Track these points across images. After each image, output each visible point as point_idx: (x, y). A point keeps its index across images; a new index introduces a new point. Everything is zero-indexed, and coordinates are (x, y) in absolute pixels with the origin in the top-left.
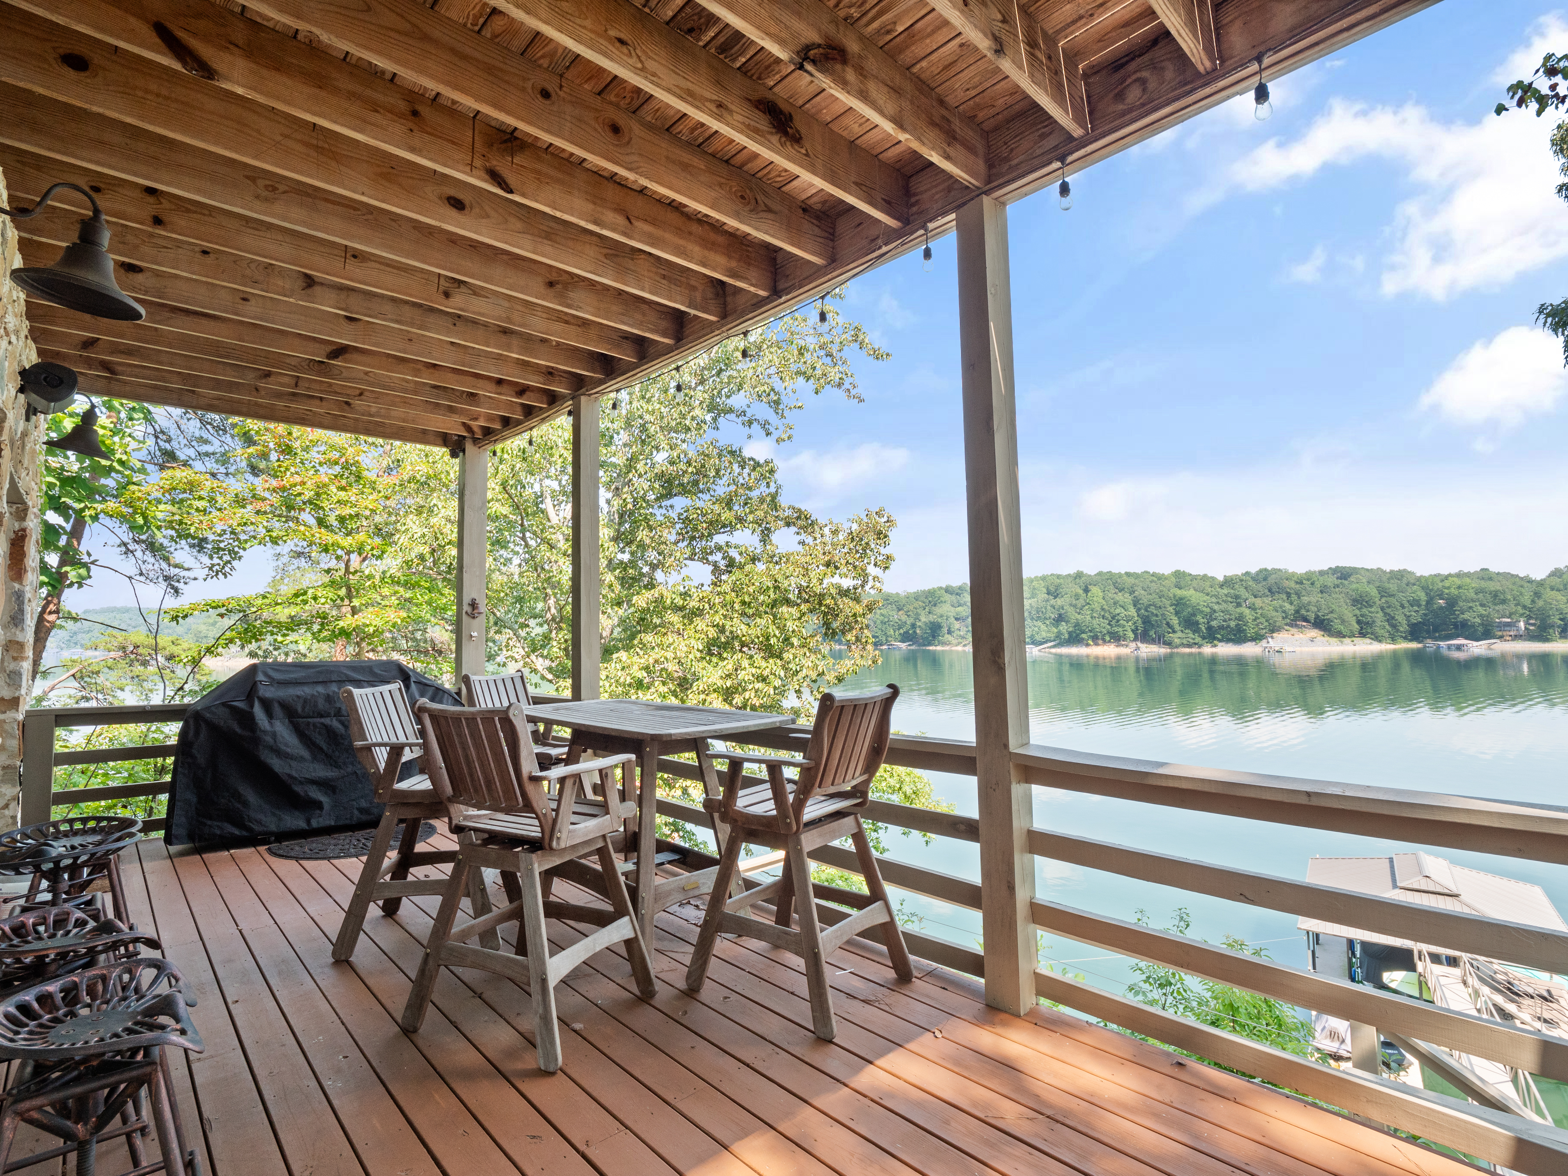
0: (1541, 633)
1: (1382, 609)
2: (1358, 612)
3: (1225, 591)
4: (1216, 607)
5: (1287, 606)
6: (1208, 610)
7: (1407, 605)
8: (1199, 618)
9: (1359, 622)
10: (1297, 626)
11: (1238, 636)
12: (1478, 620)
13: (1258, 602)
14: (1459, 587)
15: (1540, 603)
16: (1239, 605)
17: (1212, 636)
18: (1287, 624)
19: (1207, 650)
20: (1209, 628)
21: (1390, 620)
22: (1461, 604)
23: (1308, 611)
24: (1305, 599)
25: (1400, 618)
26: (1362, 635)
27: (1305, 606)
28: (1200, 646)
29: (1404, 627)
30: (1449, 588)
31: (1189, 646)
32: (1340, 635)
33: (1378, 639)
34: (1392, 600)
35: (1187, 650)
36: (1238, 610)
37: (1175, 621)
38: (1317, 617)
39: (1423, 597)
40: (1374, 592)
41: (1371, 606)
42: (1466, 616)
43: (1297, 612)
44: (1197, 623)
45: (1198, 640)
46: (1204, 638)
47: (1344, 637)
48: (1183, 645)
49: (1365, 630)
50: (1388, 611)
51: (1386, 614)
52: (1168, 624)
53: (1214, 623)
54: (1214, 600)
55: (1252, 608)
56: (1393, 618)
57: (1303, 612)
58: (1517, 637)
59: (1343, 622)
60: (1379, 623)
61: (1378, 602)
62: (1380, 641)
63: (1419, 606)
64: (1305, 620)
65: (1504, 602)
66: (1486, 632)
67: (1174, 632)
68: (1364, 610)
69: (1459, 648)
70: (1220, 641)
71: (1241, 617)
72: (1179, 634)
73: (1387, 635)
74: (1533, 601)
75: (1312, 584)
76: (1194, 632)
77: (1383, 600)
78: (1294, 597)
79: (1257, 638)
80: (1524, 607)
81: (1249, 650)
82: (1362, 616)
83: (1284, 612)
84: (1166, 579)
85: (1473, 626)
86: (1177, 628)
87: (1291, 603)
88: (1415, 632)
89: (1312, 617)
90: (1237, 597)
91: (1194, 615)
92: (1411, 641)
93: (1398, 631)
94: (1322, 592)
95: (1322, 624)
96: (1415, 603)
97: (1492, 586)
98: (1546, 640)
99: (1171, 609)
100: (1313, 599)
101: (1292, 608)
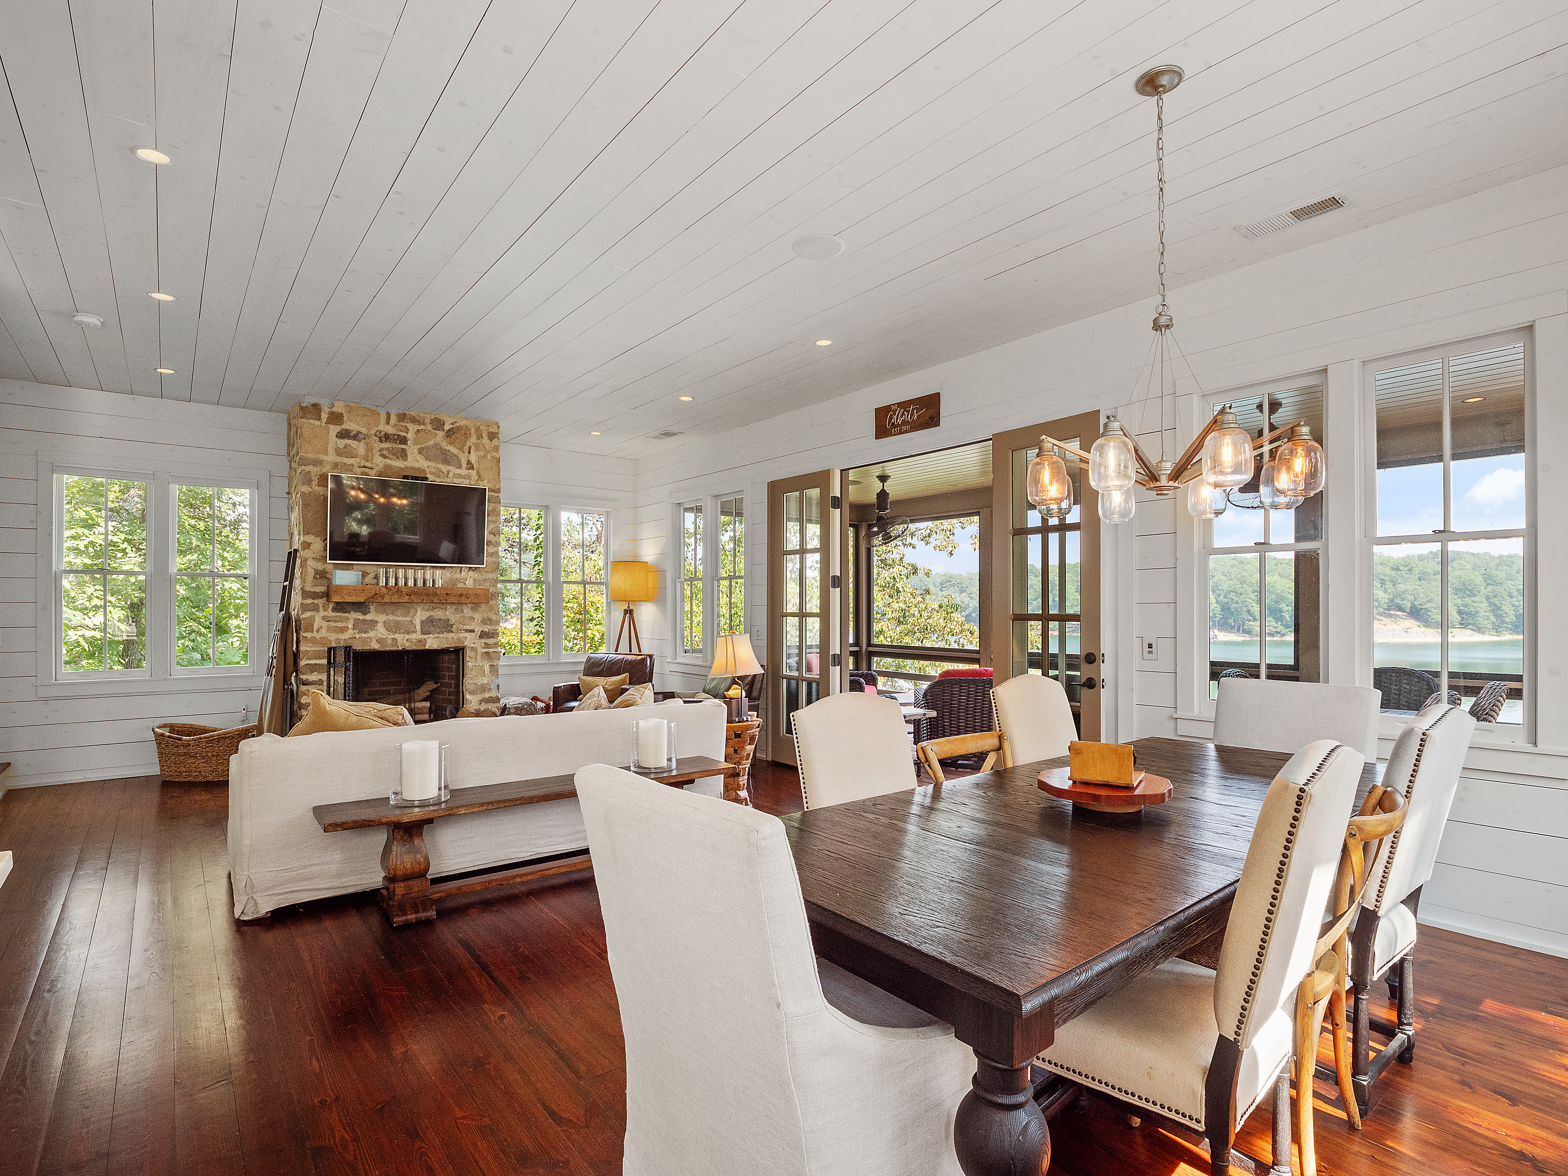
1: (1487, 598)
2: (1459, 601)
5: (1380, 594)
8: (1282, 605)
9: (1460, 612)
10: (1390, 616)
21: (1496, 610)
23: (1403, 600)
24: (1401, 587)
25: (1511, 609)
26: (1463, 626)
27: (1399, 595)
28: (1283, 635)
29: (1512, 619)
33: (1479, 630)
34: (1498, 588)
37: (1256, 609)
38: (1413, 606)
40: (1479, 579)
41: (1475, 596)
43: (1391, 600)
44: (1281, 611)
45: (1280, 628)
46: (1288, 627)
49: (1466, 620)
50: (1495, 600)
51: (1491, 604)
52: (1248, 611)
56: (1499, 608)
57: (1398, 601)
60: (1482, 614)
61: (1483, 591)
62: (1483, 634)
64: (1400, 609)
67: (1256, 620)
68: (1468, 600)
73: (1490, 626)
75: (1410, 570)
76: (1277, 620)
77: (1489, 589)
78: (1387, 584)
82: (1465, 605)
83: (1376, 600)
84: (1248, 563)
86: (1258, 615)
87: (1385, 591)
89: (1407, 605)
91: (1277, 602)
93: (1503, 622)
94: (1420, 579)
95: (1418, 614)
99: (1253, 596)
100: (1410, 587)
101: (1387, 596)
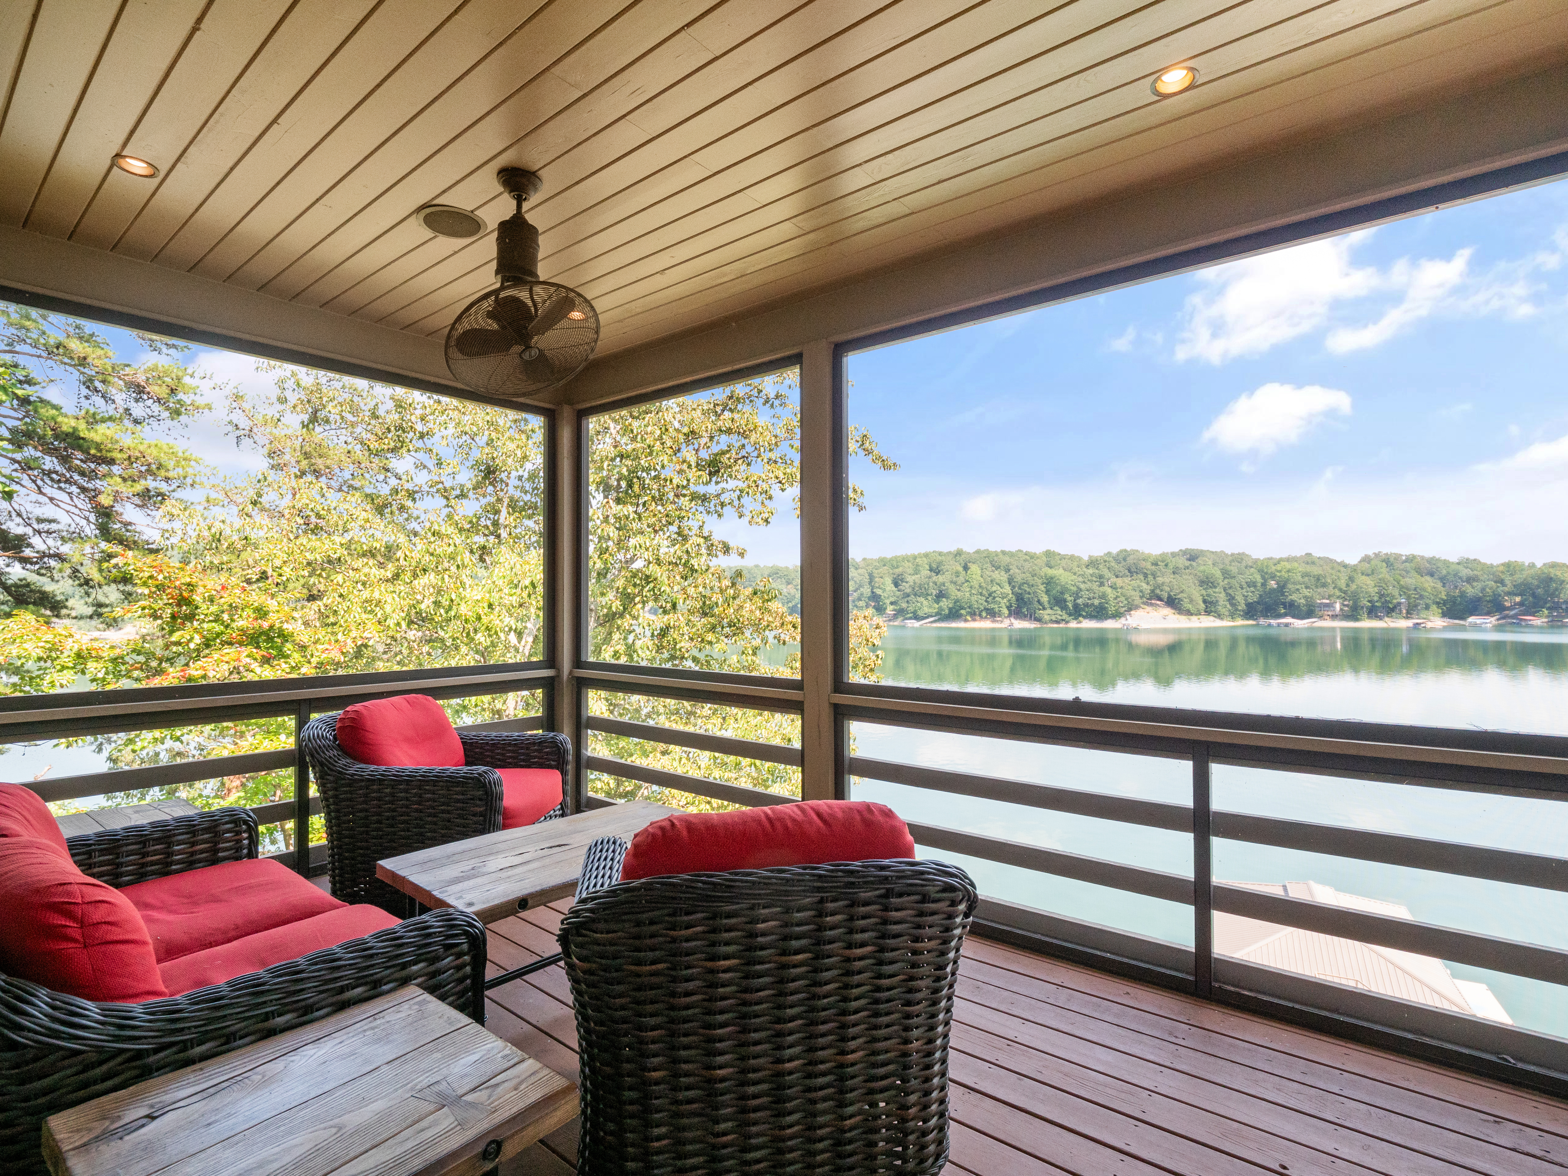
0: (1353, 614)
1: (1225, 590)
2: (1204, 592)
3: (1091, 571)
4: (1082, 586)
5: (1144, 586)
6: (1075, 589)
7: (1245, 586)
8: (1067, 596)
9: (1205, 601)
10: (1152, 605)
11: (1100, 612)
12: (1303, 601)
13: (1119, 582)
14: (1289, 571)
15: (1353, 587)
16: (1102, 584)
17: (1077, 612)
18: (1144, 603)
19: (1073, 624)
20: (1076, 606)
21: (1231, 599)
22: (1290, 586)
23: (1162, 590)
24: (1160, 580)
25: (1240, 599)
26: (1208, 612)
27: (1158, 586)
28: (1067, 622)
29: (1242, 606)
30: (1280, 571)
31: (1057, 622)
32: (1189, 613)
33: (1219, 616)
34: (1233, 582)
35: (1055, 625)
36: (1101, 589)
37: (1045, 599)
38: (1169, 597)
39: (1259, 579)
40: (1218, 574)
41: (1215, 587)
42: (1294, 597)
43: (1153, 591)
44: (1065, 601)
45: (1065, 617)
46: (1070, 615)
47: (1192, 614)
48: (1052, 621)
49: (1210, 608)
50: (1230, 591)
51: (1228, 594)
52: (1039, 601)
53: (1080, 601)
54: (1081, 579)
55: (1113, 587)
56: (1233, 598)
57: (1158, 591)
58: (1334, 617)
59: (1191, 601)
60: (1221, 603)
61: (1222, 584)
62: (1222, 619)
63: (1255, 586)
64: (1160, 599)
65: (1324, 585)
66: (1309, 612)
67: (1044, 609)
68: (1210, 591)
69: (1287, 625)
70: (1085, 617)
71: (1103, 596)
72: (1049, 611)
73: (1227, 613)
74: (1348, 585)
75: (1166, 565)
76: (1062, 609)
77: (1226, 581)
78: (1150, 578)
79: (1117, 615)
80: (1340, 590)
81: (1109, 624)
82: (1208, 595)
83: (1141, 591)
84: (1038, 558)
85: (1299, 606)
86: (1047, 605)
87: (1148, 583)
88: (1251, 612)
89: (1165, 595)
90: (1101, 577)
91: (1062, 593)
92: (1247, 619)
93: (1237, 610)
94: (1174, 573)
95: (1172, 602)
96: (1252, 584)
97: (1316, 570)
98: (1357, 620)
99: (1042, 587)
100: (1167, 580)
101: (1149, 587)
